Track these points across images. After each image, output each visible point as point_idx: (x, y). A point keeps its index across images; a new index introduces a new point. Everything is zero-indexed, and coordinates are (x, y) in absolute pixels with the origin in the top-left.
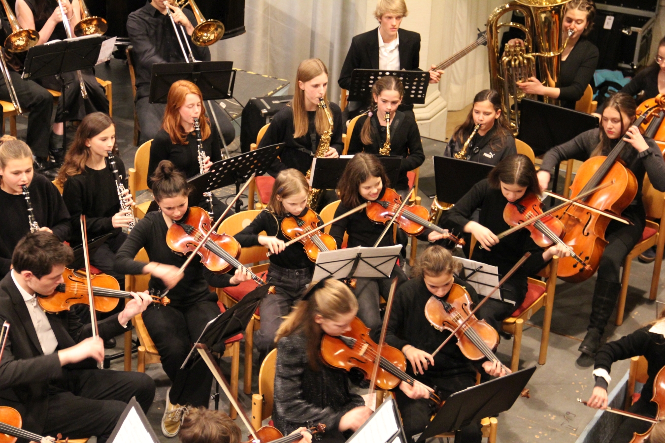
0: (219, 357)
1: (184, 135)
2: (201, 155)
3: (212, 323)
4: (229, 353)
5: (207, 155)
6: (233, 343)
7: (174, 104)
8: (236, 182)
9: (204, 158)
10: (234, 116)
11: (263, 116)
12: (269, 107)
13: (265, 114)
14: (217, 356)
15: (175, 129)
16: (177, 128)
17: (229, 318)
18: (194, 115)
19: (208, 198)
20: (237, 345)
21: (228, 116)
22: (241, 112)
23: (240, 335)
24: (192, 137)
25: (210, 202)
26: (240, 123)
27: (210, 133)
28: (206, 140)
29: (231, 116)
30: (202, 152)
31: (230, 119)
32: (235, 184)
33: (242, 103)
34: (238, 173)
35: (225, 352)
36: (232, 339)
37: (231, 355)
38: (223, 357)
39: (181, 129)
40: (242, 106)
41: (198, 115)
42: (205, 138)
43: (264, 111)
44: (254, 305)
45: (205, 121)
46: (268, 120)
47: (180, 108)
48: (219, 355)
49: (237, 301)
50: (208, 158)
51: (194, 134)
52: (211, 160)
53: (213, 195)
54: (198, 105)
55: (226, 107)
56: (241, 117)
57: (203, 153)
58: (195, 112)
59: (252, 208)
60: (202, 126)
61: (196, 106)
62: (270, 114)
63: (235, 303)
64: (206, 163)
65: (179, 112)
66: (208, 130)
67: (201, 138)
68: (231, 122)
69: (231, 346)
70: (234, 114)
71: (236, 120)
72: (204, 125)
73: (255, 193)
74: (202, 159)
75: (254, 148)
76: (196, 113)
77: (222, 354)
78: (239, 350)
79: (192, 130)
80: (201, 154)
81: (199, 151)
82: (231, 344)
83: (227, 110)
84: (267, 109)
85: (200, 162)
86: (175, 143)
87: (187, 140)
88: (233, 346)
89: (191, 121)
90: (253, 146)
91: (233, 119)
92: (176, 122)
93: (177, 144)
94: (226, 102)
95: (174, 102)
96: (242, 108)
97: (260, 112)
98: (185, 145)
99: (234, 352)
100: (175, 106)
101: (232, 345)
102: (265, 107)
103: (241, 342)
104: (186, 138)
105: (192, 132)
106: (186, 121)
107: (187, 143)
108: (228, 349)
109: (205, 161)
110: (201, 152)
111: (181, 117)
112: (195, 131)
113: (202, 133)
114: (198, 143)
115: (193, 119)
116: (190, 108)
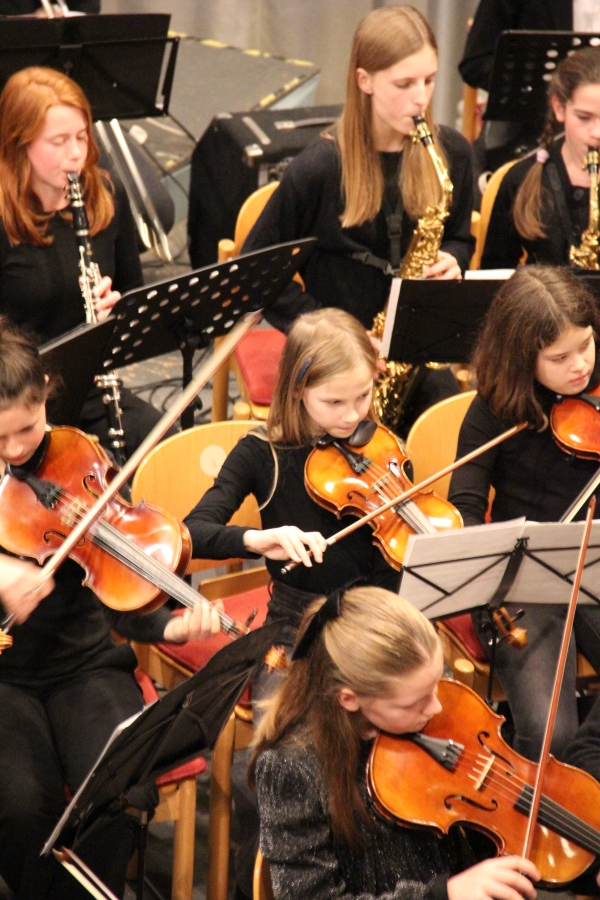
0: (144, 820)
1: (40, 218)
2: (87, 275)
3: (127, 729)
4: (167, 812)
5: (103, 274)
6: (178, 782)
7: (14, 135)
8: (183, 345)
9: (96, 281)
10: (170, 164)
11: (250, 164)
12: (266, 140)
13: (257, 159)
14: (140, 819)
15: (15, 201)
16: (21, 199)
17: (171, 714)
18: (67, 164)
19: (109, 390)
20: (189, 789)
21: (153, 164)
22: (188, 153)
23: (198, 763)
24: (64, 225)
25: (113, 401)
26: (186, 182)
27: (111, 213)
28: (101, 233)
29: (161, 162)
30: (92, 264)
31: (159, 172)
32: (179, 352)
33: (189, 128)
34: (189, 322)
35: (159, 810)
36: (178, 772)
37: (174, 816)
38: (151, 822)
39: (34, 201)
40: (190, 137)
41: (80, 165)
42: (97, 228)
43: (254, 151)
44: (238, 679)
45: (99, 182)
46: (263, 176)
47: (29, 144)
48: (144, 815)
49: (192, 671)
50: (108, 281)
51: (69, 216)
52: (114, 288)
53: (119, 381)
54: (79, 138)
55: (148, 141)
56: (188, 168)
57: (94, 268)
58: (71, 156)
59: (224, 416)
60: (90, 197)
61: (74, 142)
62: (270, 157)
63: (186, 676)
64: (103, 296)
65: (26, 157)
66: (106, 205)
67: (87, 228)
68: (163, 180)
69: (172, 793)
70: (167, 159)
71: (175, 174)
72: (96, 194)
73: (232, 375)
74: (92, 285)
75: (229, 254)
76: (75, 160)
77: (151, 815)
78: (193, 804)
79: (62, 204)
80: (89, 271)
81: (82, 262)
82: (173, 787)
83: (151, 147)
84: (262, 147)
85: (86, 293)
86: (17, 242)
87: (48, 233)
88: (178, 792)
89: (60, 182)
90: (225, 245)
91: (166, 173)
92: (19, 184)
93: (21, 245)
94: (147, 128)
95: (13, 129)
96: (192, 146)
97: (242, 153)
98: (44, 247)
99: (180, 809)
100: (17, 139)
101: (177, 788)
102: (255, 140)
103: (199, 783)
104: (45, 228)
105: (63, 211)
106: (45, 182)
107: (50, 239)
108: (166, 801)
109: (97, 290)
110: (87, 265)
111: (32, 169)
112: (70, 208)
113: (90, 216)
114: (80, 241)
115: (63, 175)
116: (57, 145)
